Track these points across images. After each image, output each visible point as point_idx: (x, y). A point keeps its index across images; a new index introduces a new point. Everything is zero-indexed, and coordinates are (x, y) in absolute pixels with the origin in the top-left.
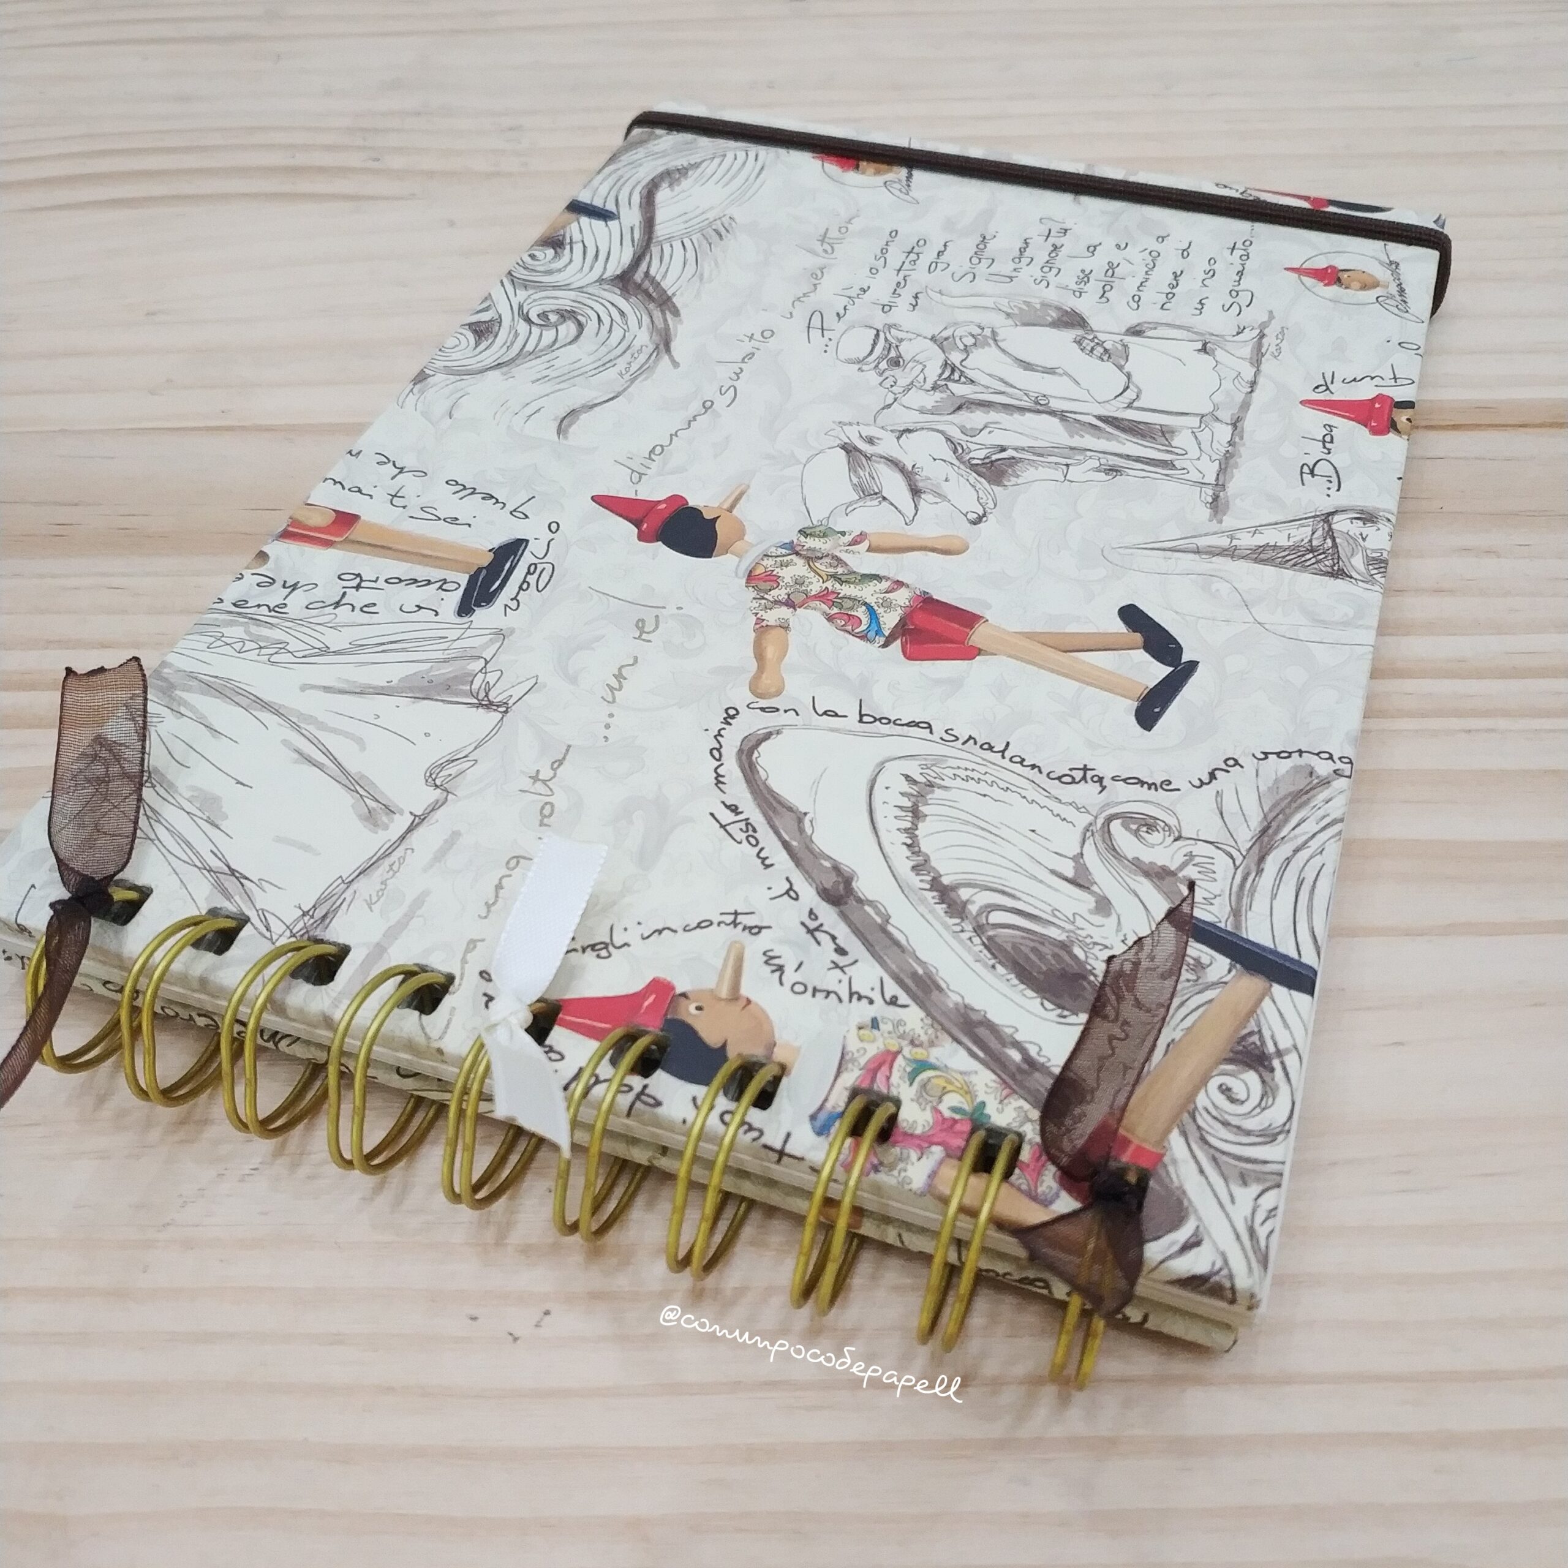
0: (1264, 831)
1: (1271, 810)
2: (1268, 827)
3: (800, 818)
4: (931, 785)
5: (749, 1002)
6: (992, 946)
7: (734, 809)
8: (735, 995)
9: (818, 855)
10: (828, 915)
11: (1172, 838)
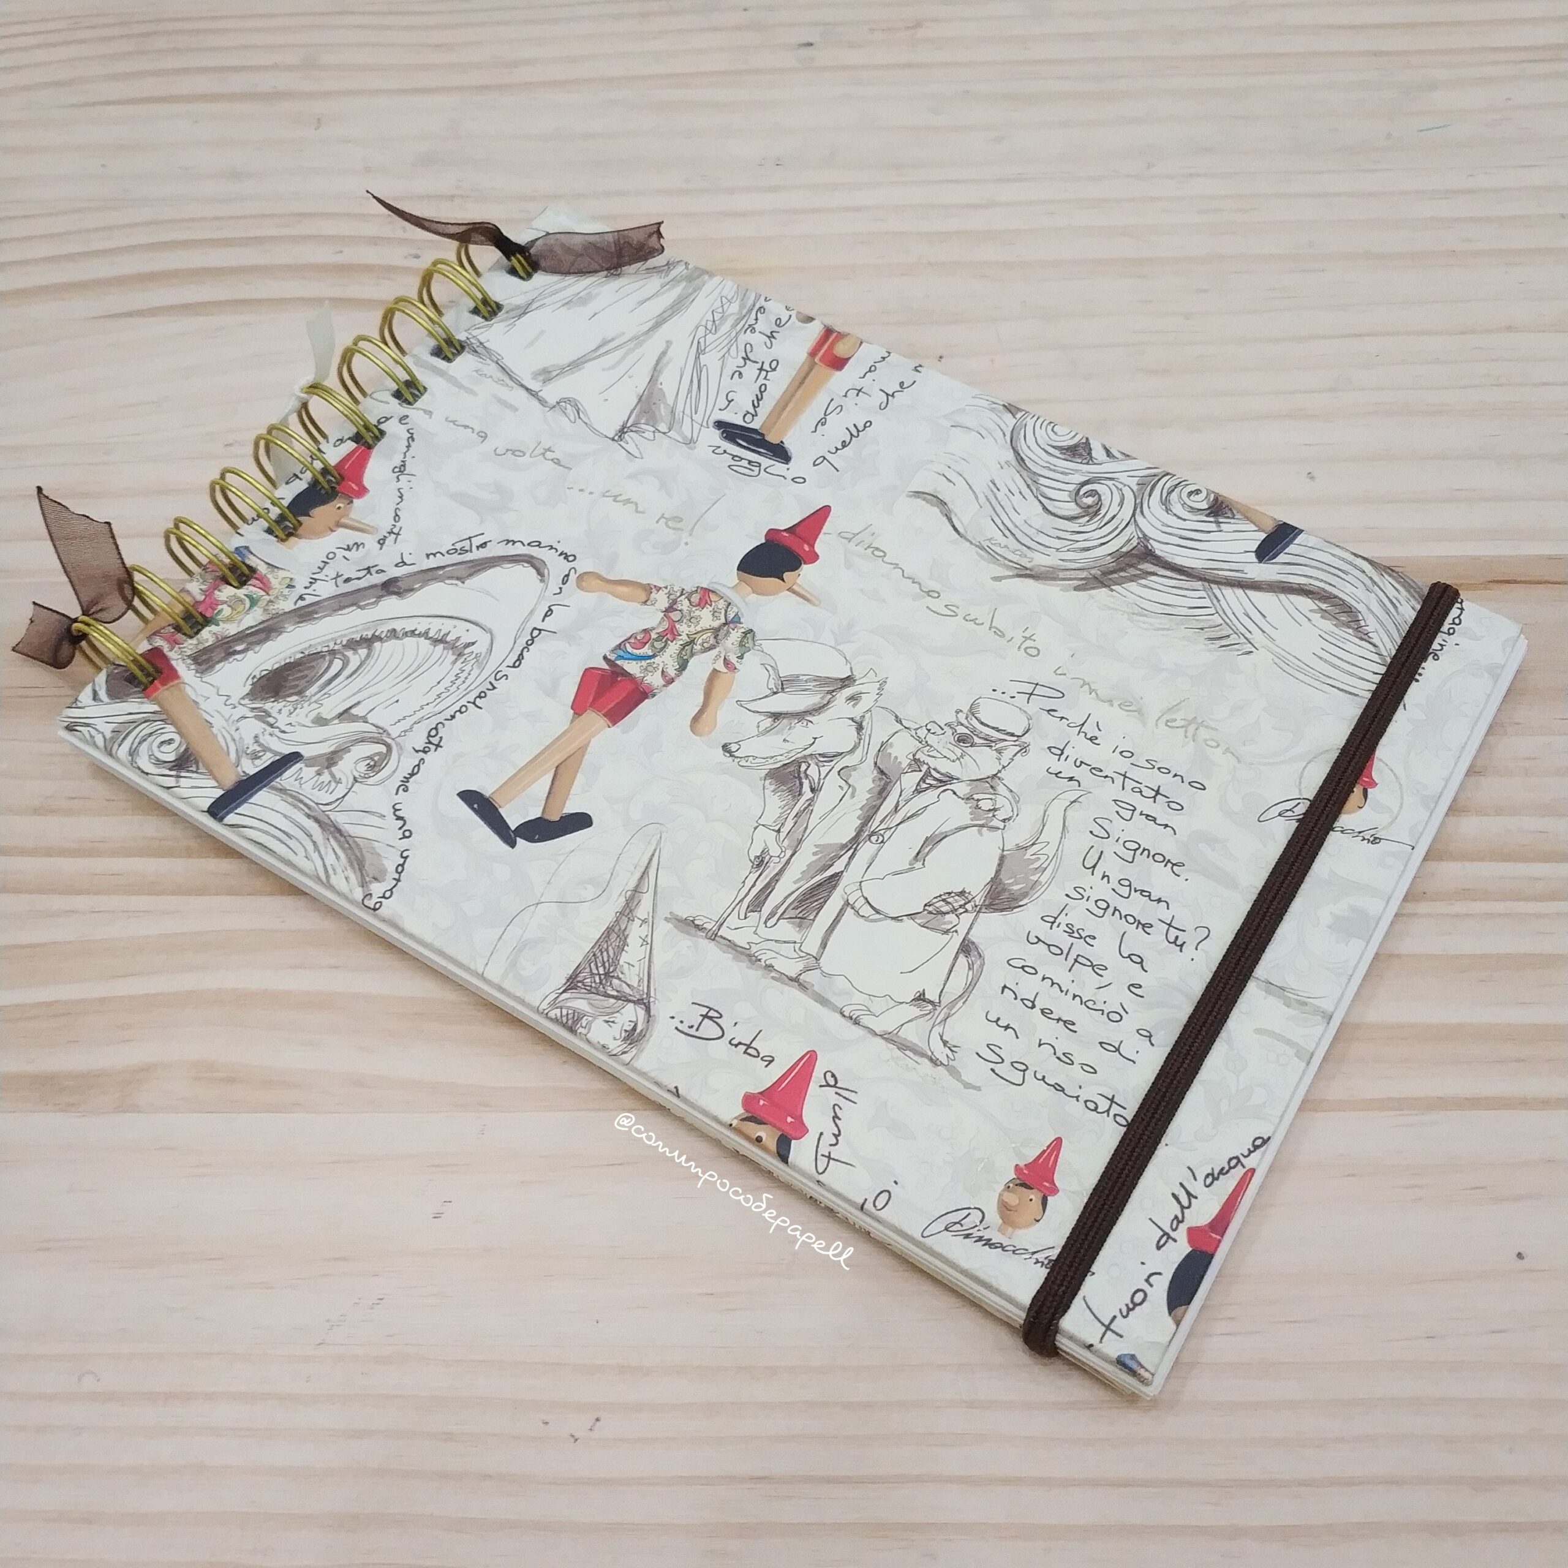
0: (339, 831)
1: (355, 842)
2: (342, 835)
3: (462, 579)
4: (460, 655)
5: (332, 531)
6: (318, 656)
7: (483, 545)
8: (339, 525)
9: (425, 583)
10: (377, 579)
11: (357, 776)
